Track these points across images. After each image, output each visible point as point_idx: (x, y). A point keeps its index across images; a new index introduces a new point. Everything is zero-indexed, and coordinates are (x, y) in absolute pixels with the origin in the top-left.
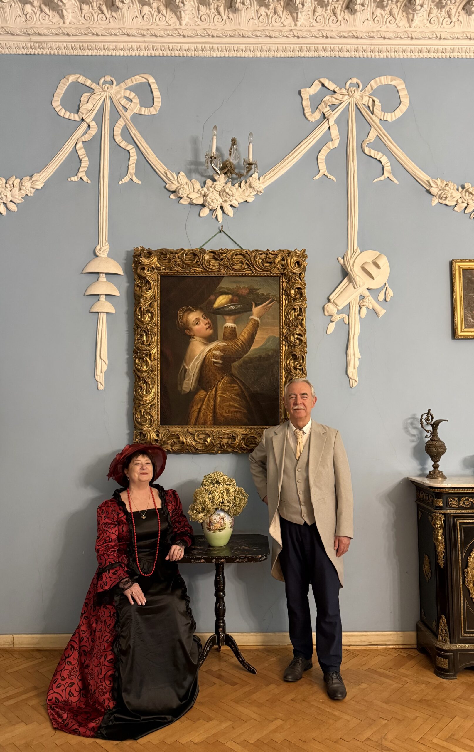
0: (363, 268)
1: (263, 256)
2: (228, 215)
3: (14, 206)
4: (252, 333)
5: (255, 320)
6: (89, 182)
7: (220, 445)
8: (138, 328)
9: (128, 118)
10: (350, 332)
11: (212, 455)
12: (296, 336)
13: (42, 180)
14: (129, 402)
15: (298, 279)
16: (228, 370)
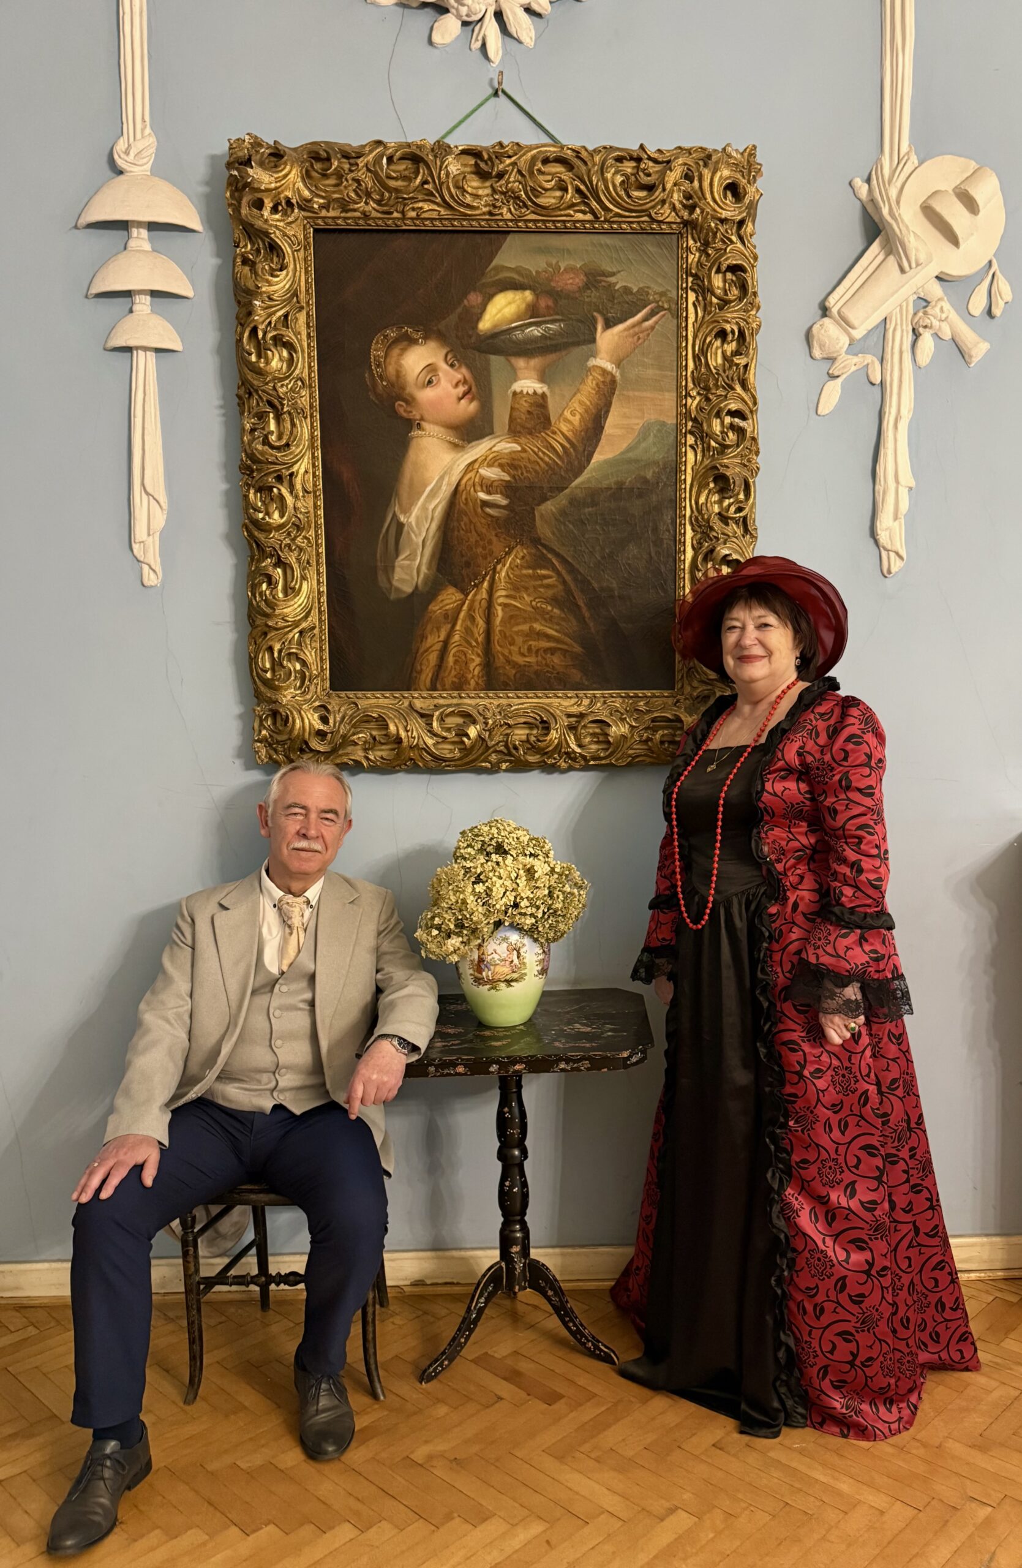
0: (929, 212)
1: (629, 167)
2: (520, 42)
4: (594, 411)
5: (604, 372)
7: (506, 746)
8: (250, 394)
10: (887, 410)
11: (484, 777)
12: (728, 420)
14: (236, 622)
15: (734, 238)
16: (526, 528)
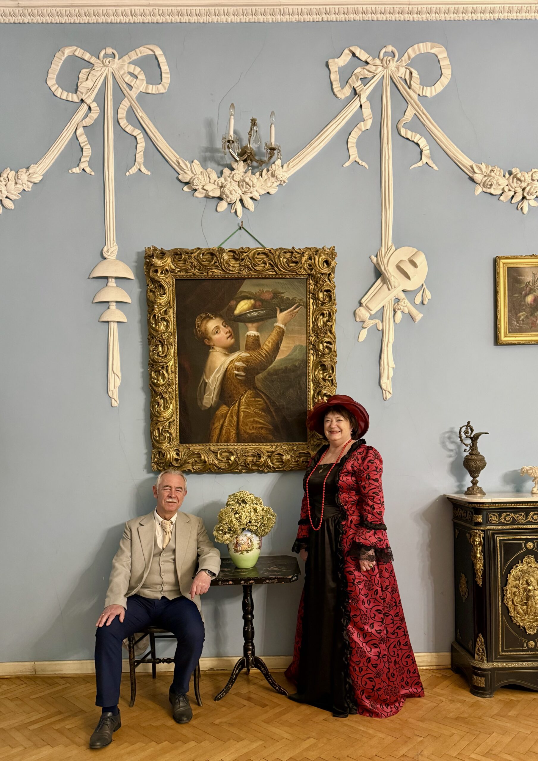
0: (399, 268)
1: (288, 255)
2: (249, 210)
3: (11, 204)
4: (276, 342)
5: (280, 328)
6: (93, 173)
7: (245, 463)
8: (153, 338)
9: (133, 98)
10: (384, 339)
11: (236, 475)
12: (325, 344)
13: (40, 173)
14: (145, 419)
15: (327, 280)
16: (252, 383)
